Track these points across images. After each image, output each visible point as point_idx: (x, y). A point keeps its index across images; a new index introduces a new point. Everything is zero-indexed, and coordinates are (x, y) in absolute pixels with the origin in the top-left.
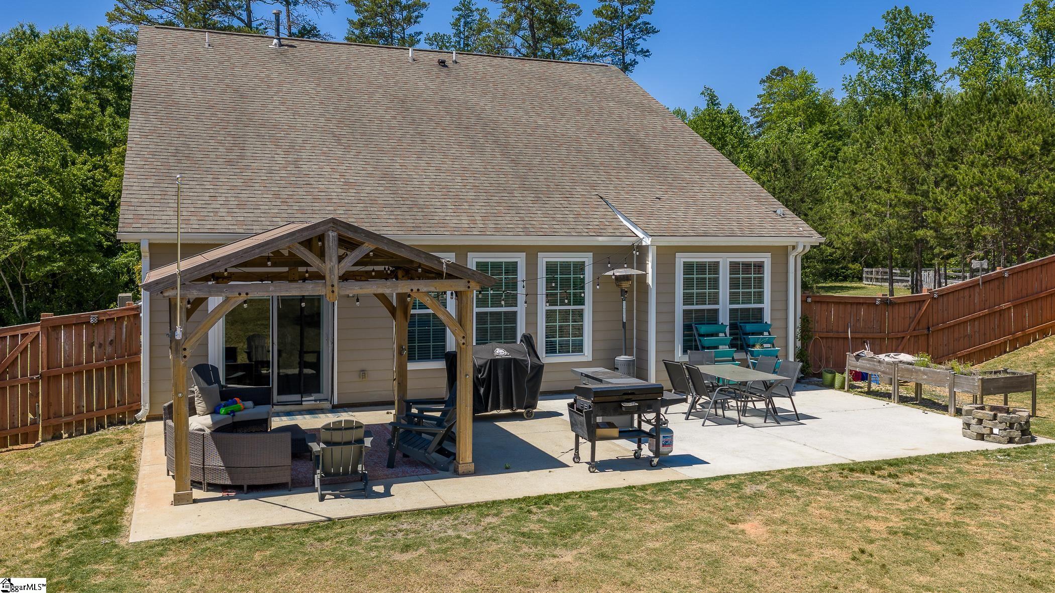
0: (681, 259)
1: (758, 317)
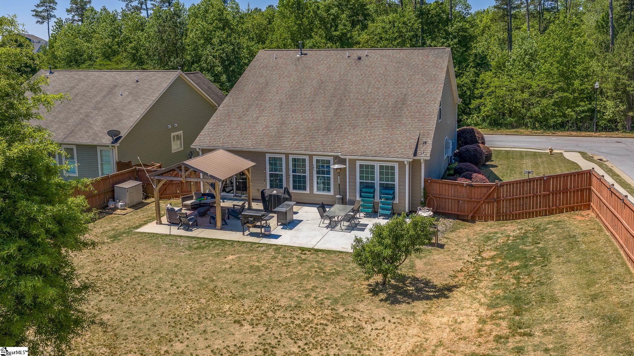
0: (358, 163)
1: (392, 188)
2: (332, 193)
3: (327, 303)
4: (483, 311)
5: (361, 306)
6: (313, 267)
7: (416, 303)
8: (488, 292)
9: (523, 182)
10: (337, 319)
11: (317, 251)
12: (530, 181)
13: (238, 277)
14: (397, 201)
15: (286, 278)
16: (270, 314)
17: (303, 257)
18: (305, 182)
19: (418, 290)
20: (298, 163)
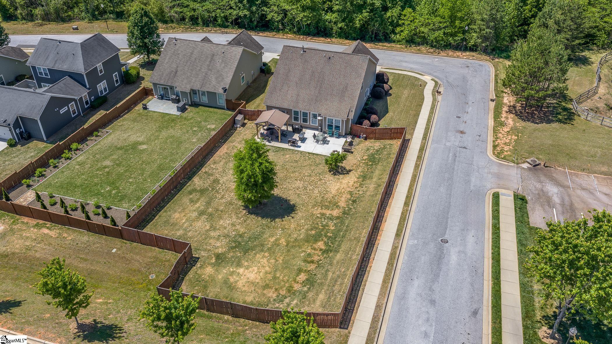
0: (327, 118)
1: (339, 127)
2: (317, 125)
3: (318, 174)
4: (356, 180)
5: (326, 176)
6: (313, 161)
7: (341, 175)
8: (359, 173)
9: (384, 129)
10: (321, 180)
11: (314, 154)
12: (386, 128)
13: (292, 164)
14: (340, 131)
15: (306, 165)
16: (303, 178)
17: (310, 156)
18: (307, 120)
19: (342, 171)
20: (305, 114)
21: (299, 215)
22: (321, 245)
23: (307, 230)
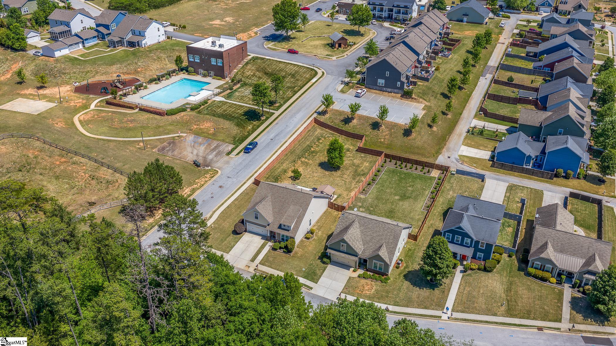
21: (318, 162)
22: (312, 149)
23: (316, 156)
